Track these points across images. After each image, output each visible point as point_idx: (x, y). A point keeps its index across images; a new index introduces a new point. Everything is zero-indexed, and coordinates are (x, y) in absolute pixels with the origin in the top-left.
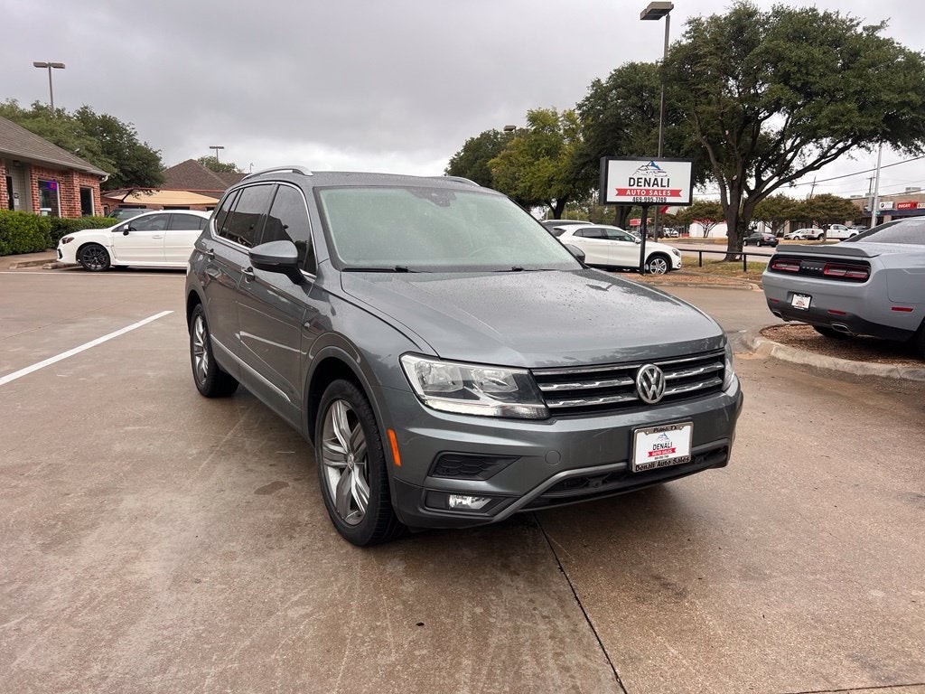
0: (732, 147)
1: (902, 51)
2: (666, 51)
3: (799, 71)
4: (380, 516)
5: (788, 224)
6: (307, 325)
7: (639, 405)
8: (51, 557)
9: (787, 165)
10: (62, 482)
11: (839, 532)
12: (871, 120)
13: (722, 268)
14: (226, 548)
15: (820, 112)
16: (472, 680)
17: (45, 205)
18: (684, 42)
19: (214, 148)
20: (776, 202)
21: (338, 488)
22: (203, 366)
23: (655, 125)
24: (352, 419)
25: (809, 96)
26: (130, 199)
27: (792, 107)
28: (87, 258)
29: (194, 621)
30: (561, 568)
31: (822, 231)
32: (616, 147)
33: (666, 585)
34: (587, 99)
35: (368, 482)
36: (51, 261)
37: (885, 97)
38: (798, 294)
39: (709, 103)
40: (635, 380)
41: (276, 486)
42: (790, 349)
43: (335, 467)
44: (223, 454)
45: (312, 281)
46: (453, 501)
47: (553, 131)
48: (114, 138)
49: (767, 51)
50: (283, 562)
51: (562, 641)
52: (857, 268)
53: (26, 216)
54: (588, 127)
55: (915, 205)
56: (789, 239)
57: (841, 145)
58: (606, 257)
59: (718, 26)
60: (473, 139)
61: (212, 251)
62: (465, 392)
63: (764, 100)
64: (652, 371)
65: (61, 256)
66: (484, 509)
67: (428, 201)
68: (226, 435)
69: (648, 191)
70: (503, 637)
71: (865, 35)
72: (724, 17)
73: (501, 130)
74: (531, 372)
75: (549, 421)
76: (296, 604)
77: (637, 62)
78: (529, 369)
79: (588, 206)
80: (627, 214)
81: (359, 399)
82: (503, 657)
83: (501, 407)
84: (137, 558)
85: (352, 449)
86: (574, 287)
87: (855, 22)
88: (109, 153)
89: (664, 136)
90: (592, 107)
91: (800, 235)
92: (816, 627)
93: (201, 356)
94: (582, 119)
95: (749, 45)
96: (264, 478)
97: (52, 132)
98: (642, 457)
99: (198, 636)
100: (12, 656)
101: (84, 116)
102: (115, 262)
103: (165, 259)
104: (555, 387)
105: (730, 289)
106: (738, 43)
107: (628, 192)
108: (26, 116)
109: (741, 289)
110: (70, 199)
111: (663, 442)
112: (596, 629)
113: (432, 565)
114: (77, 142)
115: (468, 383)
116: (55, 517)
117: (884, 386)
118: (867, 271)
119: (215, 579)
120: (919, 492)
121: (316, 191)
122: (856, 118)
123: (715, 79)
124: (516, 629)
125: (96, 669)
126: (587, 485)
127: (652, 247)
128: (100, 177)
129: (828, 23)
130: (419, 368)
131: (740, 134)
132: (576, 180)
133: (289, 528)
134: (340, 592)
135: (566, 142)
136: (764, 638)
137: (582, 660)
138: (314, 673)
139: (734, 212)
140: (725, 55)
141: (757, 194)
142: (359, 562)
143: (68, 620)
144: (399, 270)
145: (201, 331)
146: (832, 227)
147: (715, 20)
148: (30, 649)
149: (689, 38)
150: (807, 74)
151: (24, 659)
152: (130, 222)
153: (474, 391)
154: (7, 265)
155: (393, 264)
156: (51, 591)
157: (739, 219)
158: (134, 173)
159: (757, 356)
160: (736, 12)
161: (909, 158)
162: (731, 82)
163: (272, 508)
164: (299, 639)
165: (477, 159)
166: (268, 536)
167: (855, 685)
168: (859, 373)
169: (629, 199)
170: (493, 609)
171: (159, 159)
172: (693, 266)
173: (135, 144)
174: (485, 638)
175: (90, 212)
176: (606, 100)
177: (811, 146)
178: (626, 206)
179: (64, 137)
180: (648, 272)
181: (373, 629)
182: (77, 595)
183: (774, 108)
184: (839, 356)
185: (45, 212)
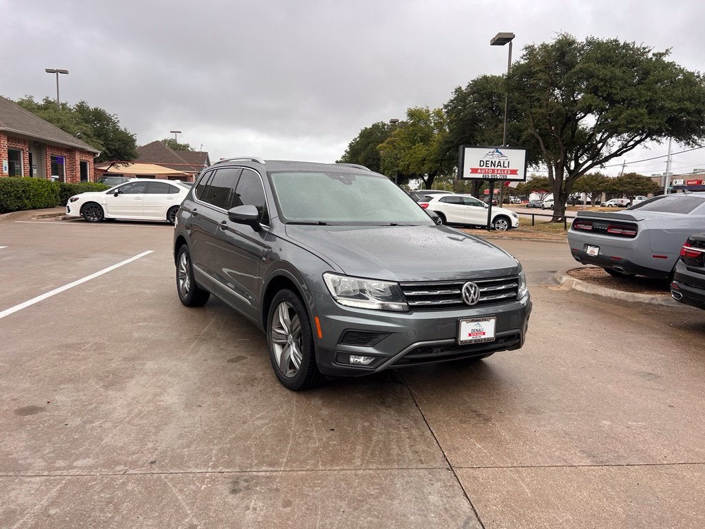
0: (557, 139)
1: (682, 71)
2: (509, 68)
3: (605, 85)
4: (309, 370)
5: (604, 195)
6: (264, 259)
7: (464, 306)
8: (110, 392)
9: (598, 152)
10: (106, 353)
11: (591, 391)
12: (658, 121)
13: (549, 227)
14: (213, 390)
15: (620, 115)
16: (362, 456)
17: (54, 173)
18: (522, 62)
19: (174, 132)
20: (595, 178)
21: (282, 356)
22: (186, 285)
23: (501, 121)
24: (291, 313)
25: (613, 102)
26: (112, 170)
27: (601, 111)
28: (87, 213)
29: (201, 425)
30: (417, 405)
31: (629, 201)
32: (473, 137)
33: (479, 415)
34: (452, 101)
35: (300, 350)
36: (60, 215)
37: (668, 104)
38: (591, 246)
39: (540, 107)
40: (461, 291)
41: (239, 359)
42: (585, 283)
43: (279, 344)
44: (204, 340)
45: (267, 230)
46: (352, 359)
47: (426, 124)
48: (103, 125)
49: (581, 70)
50: (249, 398)
51: (415, 440)
52: (629, 228)
53: (43, 182)
54: (451, 122)
55: (701, 182)
56: (604, 206)
57: (638, 138)
58: (463, 218)
59: (547, 52)
60: (366, 129)
61: (195, 210)
62: (361, 295)
63: (579, 105)
64: (471, 286)
65: (69, 211)
66: (370, 364)
67: (339, 181)
68: (204, 328)
69: (493, 170)
70: (380, 437)
71: (654, 59)
72: (551, 44)
73: (387, 122)
74: (399, 284)
75: (410, 313)
76: (259, 418)
77: (489, 75)
78: (398, 282)
79: (453, 179)
80: (480, 186)
81: (296, 300)
82: (380, 446)
83: (382, 304)
84: (161, 394)
85: (291, 331)
86: (428, 236)
87: (647, 50)
88: (99, 136)
89: (507, 130)
90: (455, 107)
91: (613, 203)
92: (565, 437)
93: (184, 279)
94: (448, 115)
95: (570, 66)
96: (231, 354)
97: (59, 120)
98: (464, 336)
99: (205, 432)
100: (101, 439)
101: (82, 108)
102: (107, 215)
103: (144, 214)
104: (413, 293)
105: (552, 242)
106: (562, 63)
107: (479, 171)
108: (39, 108)
109: (561, 243)
110: (73, 170)
111: (478, 328)
112: (435, 435)
113: (338, 402)
114: (76, 128)
115: (363, 291)
116: (107, 372)
117: (646, 309)
118: (635, 230)
119: (210, 405)
120: (650, 372)
121: (268, 174)
122: (646, 119)
123: (544, 89)
124: (389, 434)
125: (150, 445)
126: (431, 352)
127: (497, 211)
128: (94, 154)
129: (627, 51)
130: (334, 282)
131: (563, 129)
132: (442, 160)
133: (251, 381)
134: (284, 413)
135: (436, 132)
136: (533, 441)
137: (426, 448)
138: (273, 450)
139: (559, 186)
140: (551, 73)
141: (574, 174)
142: (295, 399)
143: (129, 423)
144: (321, 224)
145: (185, 263)
146: (637, 198)
147: (544, 47)
148: (110, 436)
149: (526, 59)
150: (611, 87)
151: (107, 440)
152: (119, 187)
153: (365, 295)
154: (29, 216)
155: (317, 220)
156: (115, 408)
157: (562, 191)
158: (115, 150)
159: (562, 288)
160: (559, 42)
161: (687, 149)
162: (557, 91)
163: (238, 370)
164: (263, 434)
165: (369, 143)
166: (239, 384)
167: (581, 464)
168: (630, 300)
169: (480, 176)
170: (375, 424)
171: (135, 141)
172: (528, 225)
173: (118, 129)
174: (371, 437)
175: (86, 179)
176: (465, 102)
177: (614, 139)
178: (479, 181)
179: (67, 124)
180: (494, 229)
181: (305, 431)
182: (131, 411)
183: (588, 110)
184: (619, 289)
185: (53, 178)
